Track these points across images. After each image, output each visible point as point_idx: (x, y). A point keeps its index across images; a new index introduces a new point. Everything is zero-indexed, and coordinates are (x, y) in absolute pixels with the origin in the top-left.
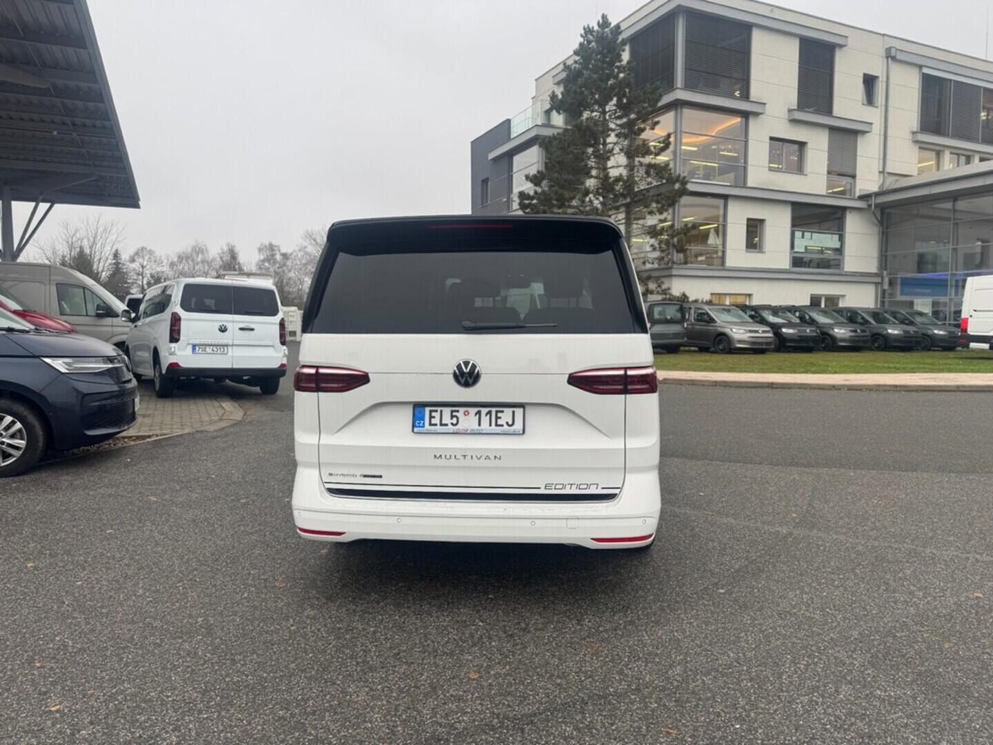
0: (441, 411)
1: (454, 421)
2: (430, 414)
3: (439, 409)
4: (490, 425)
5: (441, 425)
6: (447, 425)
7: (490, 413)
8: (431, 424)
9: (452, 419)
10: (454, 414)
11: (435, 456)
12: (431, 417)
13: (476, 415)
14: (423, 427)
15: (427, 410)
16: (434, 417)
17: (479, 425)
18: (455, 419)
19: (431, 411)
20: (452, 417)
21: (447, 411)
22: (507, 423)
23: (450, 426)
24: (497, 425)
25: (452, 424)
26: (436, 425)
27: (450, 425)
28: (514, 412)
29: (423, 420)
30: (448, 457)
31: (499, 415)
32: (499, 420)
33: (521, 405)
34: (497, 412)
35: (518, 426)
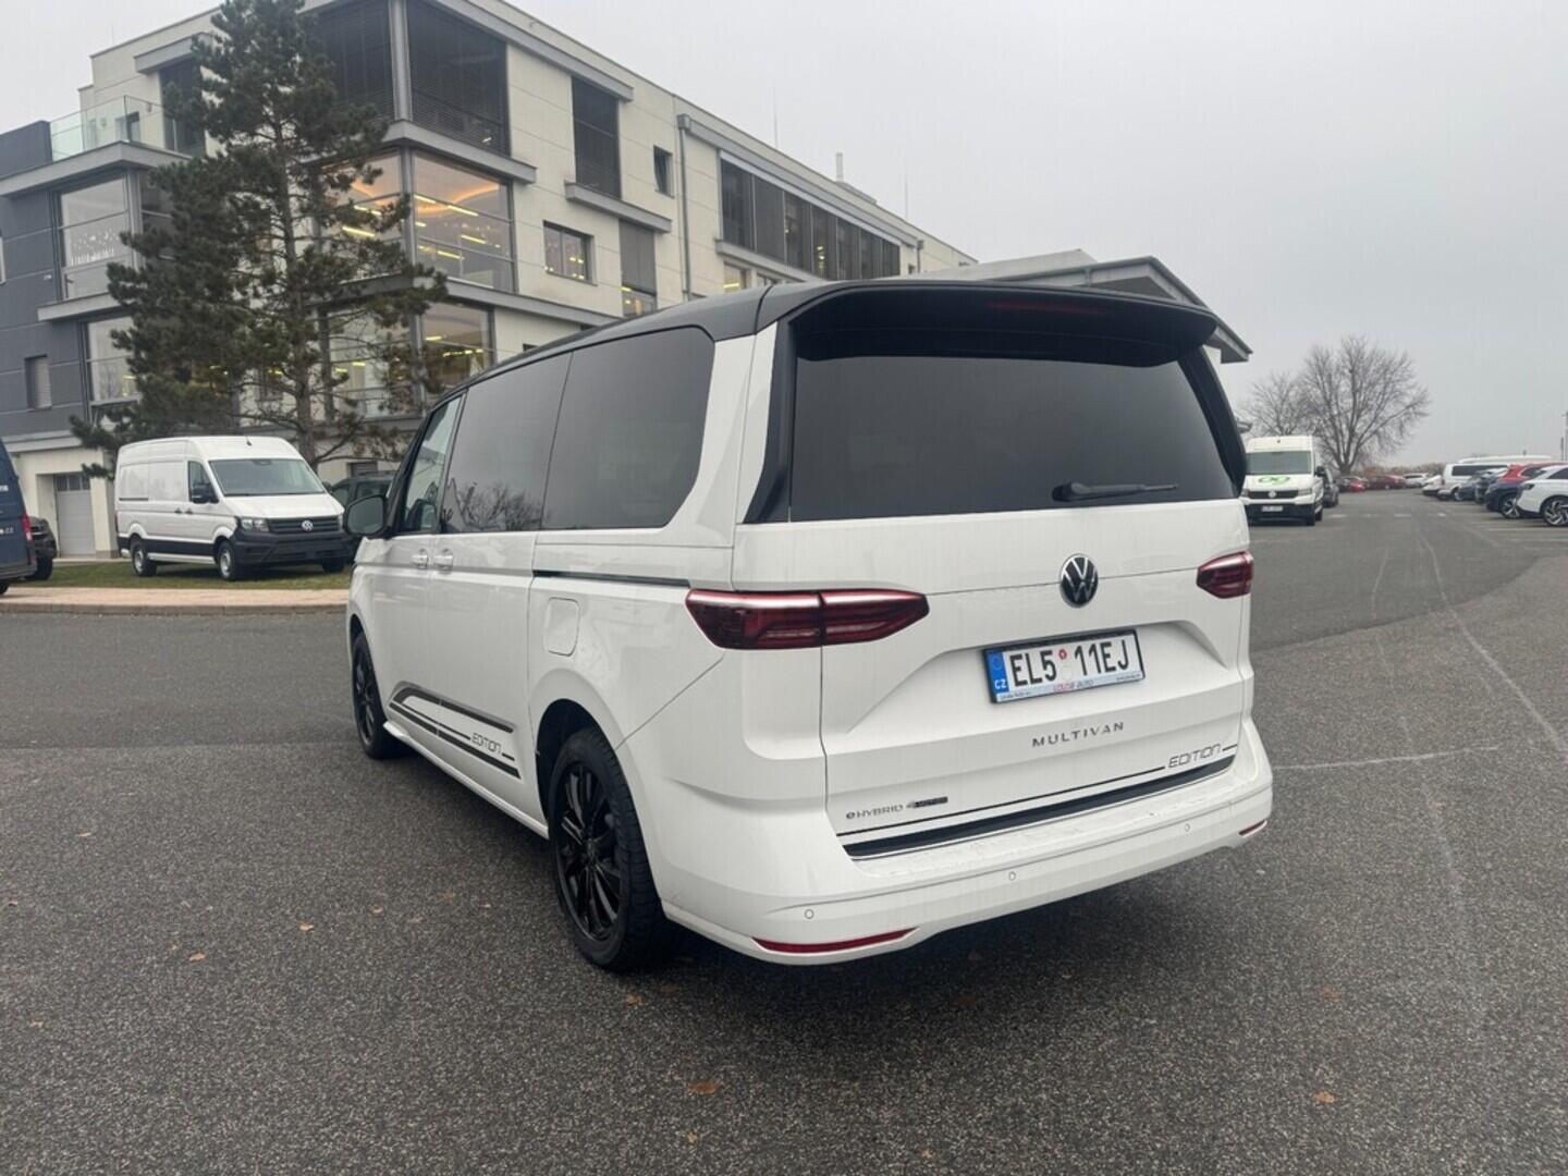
0: (1027, 655)
1: (1049, 671)
2: (1013, 664)
3: (1023, 652)
4: (1099, 671)
5: (1034, 681)
6: (1040, 680)
7: (1093, 649)
8: (1018, 683)
9: (1045, 668)
10: (1047, 658)
11: (1035, 741)
12: (1016, 670)
13: (1076, 655)
14: (1007, 690)
15: (1006, 656)
16: (1019, 669)
17: (1085, 673)
18: (1049, 667)
19: (1013, 658)
20: (1045, 664)
21: (1035, 653)
22: (1119, 663)
23: (1046, 682)
24: (1108, 669)
25: (1047, 676)
26: (1024, 683)
27: (1045, 679)
28: (1123, 643)
29: (1005, 677)
30: (1053, 740)
31: (1107, 650)
32: (1108, 660)
33: (1131, 631)
34: (1103, 646)
35: (1134, 666)
